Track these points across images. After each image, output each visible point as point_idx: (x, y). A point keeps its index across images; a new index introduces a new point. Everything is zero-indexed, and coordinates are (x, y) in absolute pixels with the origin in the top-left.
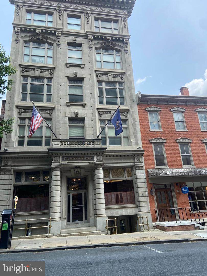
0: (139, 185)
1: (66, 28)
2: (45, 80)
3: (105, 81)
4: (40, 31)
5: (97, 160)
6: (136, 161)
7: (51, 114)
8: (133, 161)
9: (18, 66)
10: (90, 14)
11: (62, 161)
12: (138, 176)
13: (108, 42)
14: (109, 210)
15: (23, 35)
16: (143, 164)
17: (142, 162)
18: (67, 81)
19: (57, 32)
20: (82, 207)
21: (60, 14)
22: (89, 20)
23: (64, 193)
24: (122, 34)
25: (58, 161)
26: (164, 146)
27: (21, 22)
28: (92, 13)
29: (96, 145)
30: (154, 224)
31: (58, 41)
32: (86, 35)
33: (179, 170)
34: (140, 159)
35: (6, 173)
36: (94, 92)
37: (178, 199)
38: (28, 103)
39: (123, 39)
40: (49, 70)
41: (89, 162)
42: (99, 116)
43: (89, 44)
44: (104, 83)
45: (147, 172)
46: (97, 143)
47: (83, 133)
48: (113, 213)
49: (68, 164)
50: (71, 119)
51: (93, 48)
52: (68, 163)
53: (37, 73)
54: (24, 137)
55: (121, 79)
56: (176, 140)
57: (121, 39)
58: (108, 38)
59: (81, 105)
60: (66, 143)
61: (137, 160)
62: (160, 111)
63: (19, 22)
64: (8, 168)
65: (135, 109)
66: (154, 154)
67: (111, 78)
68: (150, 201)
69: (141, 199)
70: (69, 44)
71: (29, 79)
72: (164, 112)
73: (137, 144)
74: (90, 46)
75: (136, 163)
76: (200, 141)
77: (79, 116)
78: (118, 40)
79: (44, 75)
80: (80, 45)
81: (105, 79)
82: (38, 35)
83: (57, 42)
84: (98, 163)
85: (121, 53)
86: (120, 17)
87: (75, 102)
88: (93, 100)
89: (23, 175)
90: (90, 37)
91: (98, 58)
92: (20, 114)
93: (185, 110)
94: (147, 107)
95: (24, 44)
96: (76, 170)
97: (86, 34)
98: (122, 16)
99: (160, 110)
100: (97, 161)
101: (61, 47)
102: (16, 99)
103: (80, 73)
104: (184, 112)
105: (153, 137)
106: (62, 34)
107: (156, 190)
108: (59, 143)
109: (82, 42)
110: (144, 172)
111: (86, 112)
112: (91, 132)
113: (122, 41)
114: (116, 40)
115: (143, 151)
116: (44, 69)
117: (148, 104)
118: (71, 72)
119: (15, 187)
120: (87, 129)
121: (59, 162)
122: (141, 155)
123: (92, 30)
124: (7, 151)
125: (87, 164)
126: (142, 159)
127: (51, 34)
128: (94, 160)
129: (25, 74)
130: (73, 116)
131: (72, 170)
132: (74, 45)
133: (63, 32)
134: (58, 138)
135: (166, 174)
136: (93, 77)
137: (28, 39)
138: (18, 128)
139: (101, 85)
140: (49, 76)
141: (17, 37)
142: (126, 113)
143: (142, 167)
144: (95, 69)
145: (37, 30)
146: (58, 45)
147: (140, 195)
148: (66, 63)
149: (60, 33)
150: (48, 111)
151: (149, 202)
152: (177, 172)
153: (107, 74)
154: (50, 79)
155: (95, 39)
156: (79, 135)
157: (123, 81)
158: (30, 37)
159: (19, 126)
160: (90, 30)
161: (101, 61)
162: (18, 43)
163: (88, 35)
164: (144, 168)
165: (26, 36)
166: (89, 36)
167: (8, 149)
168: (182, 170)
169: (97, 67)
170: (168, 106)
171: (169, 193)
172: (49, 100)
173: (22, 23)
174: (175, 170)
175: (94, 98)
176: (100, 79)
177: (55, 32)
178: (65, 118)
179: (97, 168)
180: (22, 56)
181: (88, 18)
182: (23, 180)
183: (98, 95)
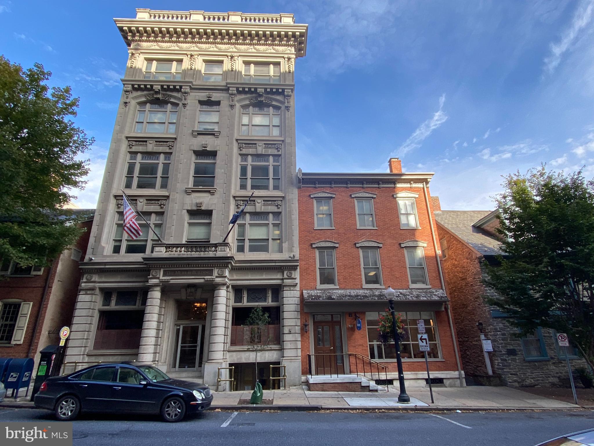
0: (286, 315)
1: (199, 79)
2: (162, 156)
3: (251, 155)
4: (159, 87)
5: (217, 275)
6: (285, 276)
7: (162, 206)
8: (281, 277)
9: (124, 139)
10: (236, 58)
11: (163, 276)
12: (285, 301)
13: (260, 96)
14: (235, 353)
15: (136, 94)
16: (298, 281)
17: (295, 279)
18: (193, 157)
19: (183, 87)
20: (196, 346)
21: (192, 61)
22: (235, 66)
24: (284, 83)
25: (158, 276)
26: (334, 252)
27: (135, 78)
28: (240, 56)
29: (220, 252)
30: (303, 378)
31: (185, 100)
32: (227, 88)
33: (353, 292)
34: (291, 274)
35: (88, 292)
36: (231, 172)
37: (349, 338)
38: (134, 191)
39: (283, 90)
40: (167, 142)
41: (204, 279)
42: (237, 207)
43: (231, 100)
44: (250, 158)
45: (302, 294)
46: (221, 249)
47: (209, 234)
48: (241, 358)
49: (172, 282)
50: (192, 213)
51: (238, 105)
52: (171, 279)
53: (151, 147)
54: (121, 241)
55: (276, 150)
56: (355, 244)
57: (280, 90)
58: (259, 90)
59: (209, 192)
60: (179, 249)
61: (287, 276)
62: (334, 198)
63: (132, 77)
64: (91, 285)
65: (293, 195)
66: (318, 266)
67: (260, 150)
68: (302, 341)
69: (287, 337)
70: (201, 103)
71: (139, 156)
72: (340, 200)
73: (291, 250)
74: (231, 103)
75: (285, 281)
76: (397, 245)
77: (203, 208)
78: (275, 92)
79: (160, 149)
80: (218, 103)
81: (251, 151)
82: (157, 93)
83: (184, 102)
84: (218, 280)
85: (281, 112)
86: (283, 57)
87: (201, 187)
88: (228, 183)
89: (113, 296)
90: (233, 90)
91: (245, 120)
92: (119, 208)
93: (375, 196)
94: (313, 192)
95: (138, 106)
96: (189, 290)
97: (226, 86)
98: (286, 56)
99: (334, 196)
100: (217, 277)
101: (188, 107)
102: (115, 185)
103: (211, 143)
104: (375, 198)
105: (319, 239)
106: (191, 88)
107: (316, 324)
108: (163, 249)
109: (221, 99)
110: (298, 294)
111: (215, 201)
112: (219, 233)
113: (282, 93)
114: (272, 92)
115: (297, 261)
116: (160, 141)
117: (315, 187)
118: (199, 143)
119: (102, 313)
120: (215, 227)
121: (159, 278)
122: (294, 268)
123: (237, 81)
124: (92, 261)
125: (202, 281)
126: (297, 274)
127: (175, 90)
128: (212, 275)
129: (134, 149)
130: (195, 208)
131: (183, 291)
132: (208, 103)
133: (193, 87)
134: (164, 242)
135: (330, 298)
136: (232, 149)
137: (144, 99)
138: (115, 227)
139: (246, 160)
140: (168, 150)
141: (127, 98)
142: (280, 203)
143: (295, 285)
144: (236, 136)
145: (154, 87)
146: (184, 105)
147: (286, 330)
148: (193, 131)
149: (188, 87)
150: (159, 202)
151: (300, 342)
152: (350, 296)
153: (256, 144)
154: (168, 155)
155: (239, 92)
156: (202, 237)
157: (280, 153)
158: (145, 96)
159: (116, 224)
160: (235, 80)
161: (249, 125)
162: (128, 107)
163: (229, 88)
164: (298, 288)
165: (140, 96)
166: (230, 89)
167: (93, 258)
168: (361, 292)
169: (243, 133)
170: (348, 189)
171: (337, 328)
172: (164, 186)
173: (137, 79)
174: (348, 292)
175: (230, 181)
176: (244, 151)
177: (181, 87)
178: (181, 212)
179: (216, 288)
180: (133, 124)
181: (233, 63)
182: (113, 302)
183: (239, 176)
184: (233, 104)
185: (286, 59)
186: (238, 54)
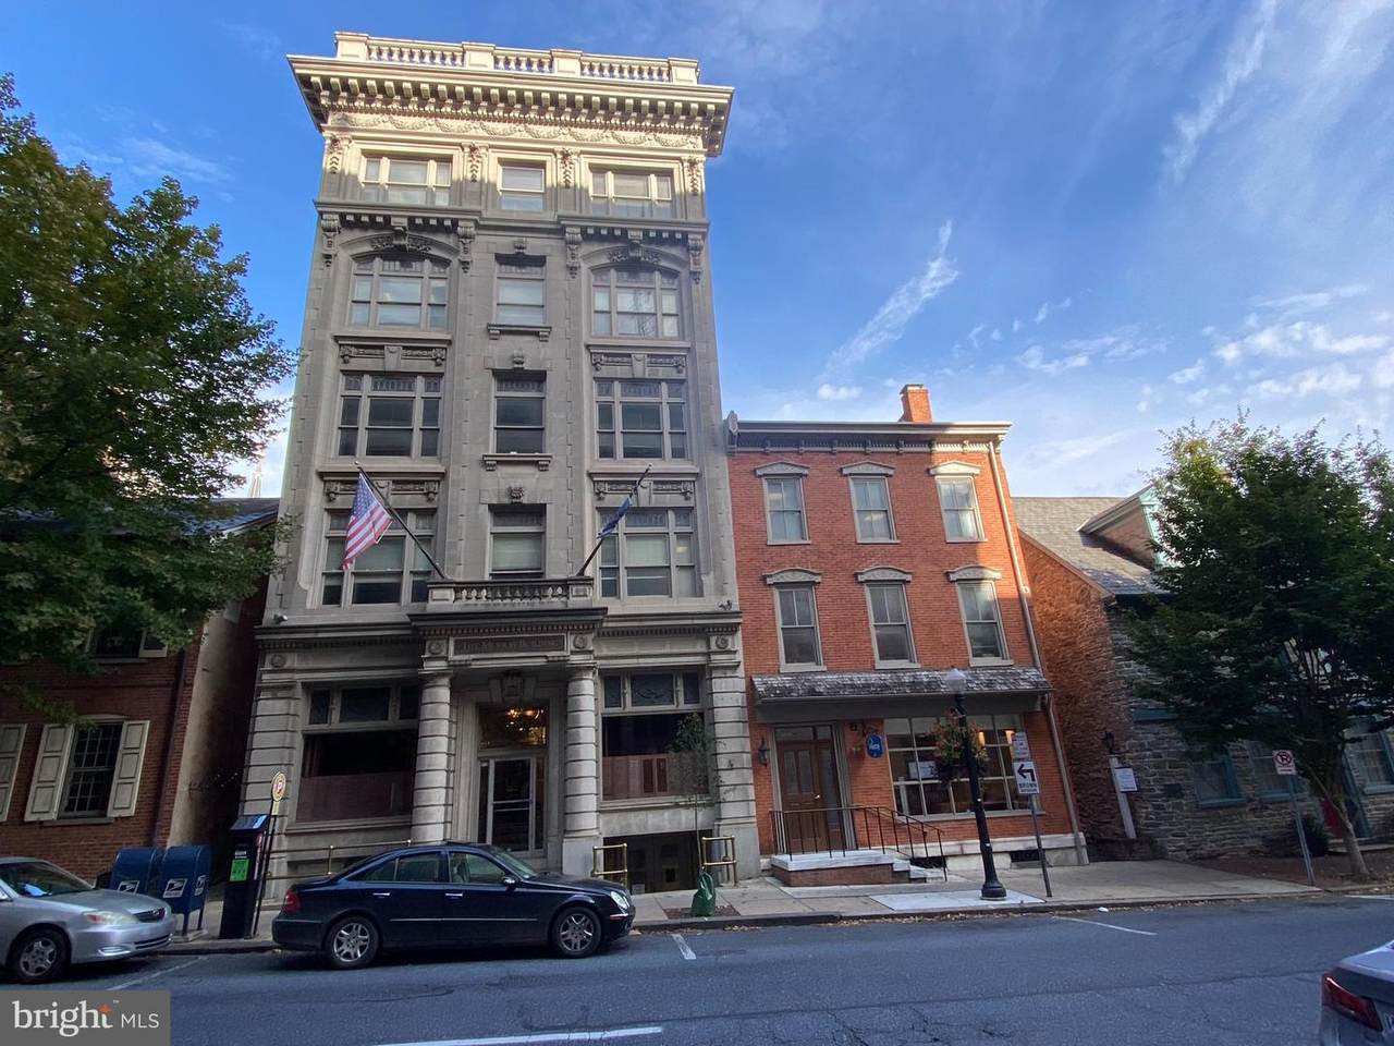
0: (720, 730)
1: (494, 206)
2: (420, 382)
3: (621, 380)
4: (405, 222)
5: (573, 648)
6: (714, 647)
7: (431, 495)
8: (704, 650)
9: (331, 341)
10: (574, 157)
11: (455, 654)
12: (718, 700)
13: (634, 246)
14: (616, 816)
15: (348, 235)
16: (740, 657)
17: (735, 652)
18: (494, 384)
19: (460, 223)
20: (527, 804)
21: (475, 163)
22: (572, 175)
23: (464, 760)
24: (683, 220)
25: (443, 654)
26: (812, 594)
27: (344, 198)
28: (582, 152)
29: (575, 599)
30: (764, 862)
31: (466, 253)
32: (559, 227)
33: (859, 679)
34: (726, 642)
35: (279, 694)
36: (580, 417)
37: (853, 775)
38: (362, 461)
39: (685, 235)
40: (430, 349)
41: (546, 657)
42: (596, 497)
43: (569, 256)
44: (617, 387)
45: (751, 685)
46: (577, 591)
47: (541, 556)
48: (629, 826)
49: (475, 665)
50: (498, 511)
51: (584, 267)
52: (474, 660)
53: (393, 360)
54: (341, 575)
55: (675, 370)
56: (856, 575)
57: (678, 236)
58: (631, 234)
59: (535, 463)
60: (474, 593)
61: (718, 646)
62: (806, 475)
63: (338, 196)
64: (285, 677)
65: (719, 470)
66: (779, 624)
67: (640, 369)
68: (755, 785)
69: (728, 778)
70: (502, 259)
71: (367, 381)
72: (819, 480)
73: (721, 591)
74: (570, 262)
75: (713, 657)
76: (940, 580)
77: (524, 500)
78: (666, 239)
79: (415, 365)
80: (540, 261)
81: (621, 371)
82: (399, 234)
83: (462, 256)
84: (577, 659)
85: (680, 283)
86: (679, 159)
87: (515, 453)
88: (575, 445)
89: (335, 701)
90: (573, 233)
91: (601, 302)
92: (330, 500)
93: (891, 472)
94: (759, 463)
95: (354, 265)
96: (508, 682)
97: (558, 223)
98: (686, 156)
99: (806, 472)
100: (572, 653)
101: (472, 270)
102: (319, 449)
103: (532, 354)
104: (891, 476)
105: (778, 565)
106: (478, 226)
107: (782, 746)
108: (450, 594)
109: (548, 251)
110: (741, 685)
111: (551, 485)
112: (563, 555)
113: (684, 242)
114: (659, 240)
115: (736, 614)
116: (413, 346)
117: (764, 453)
118: (503, 352)
119: (310, 740)
120: (553, 542)
121: (446, 659)
122: (732, 629)
123: (581, 211)
124: (283, 624)
125: (540, 662)
126: (737, 642)
127: (440, 228)
128: (563, 649)
129: (354, 365)
130: (506, 501)
131: (495, 683)
132: (515, 260)
133: (482, 223)
134: (449, 577)
135: (812, 691)
136: (578, 366)
137: (367, 248)
138: (325, 543)
139: (608, 392)
140: (433, 369)
141: (329, 245)
142: (690, 487)
143: (737, 667)
144: (585, 338)
145: (394, 221)
146: (465, 265)
147: (723, 762)
148: (490, 325)
149: (472, 224)
150: (424, 487)
151: (752, 787)
152: (852, 686)
153: (629, 355)
154: (434, 378)
155: (587, 237)
156: (525, 565)
157: (682, 376)
158: (371, 241)
159: (327, 537)
160: (575, 209)
161: (610, 312)
162: (332, 266)
163: (564, 226)
164: (741, 672)
165: (360, 241)
166: (568, 230)
167: (285, 617)
168: (873, 677)
169: (594, 331)
170: (833, 457)
171: (826, 754)
172: (429, 450)
173: (348, 200)
174: (846, 678)
175: (580, 437)
176: (605, 372)
177: (455, 223)
178: (477, 509)
179: (571, 676)
180: (346, 306)
181: (568, 168)
182: (335, 716)
183: (596, 428)
184: (575, 265)
185: (686, 164)
186: (579, 149)
